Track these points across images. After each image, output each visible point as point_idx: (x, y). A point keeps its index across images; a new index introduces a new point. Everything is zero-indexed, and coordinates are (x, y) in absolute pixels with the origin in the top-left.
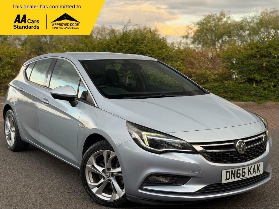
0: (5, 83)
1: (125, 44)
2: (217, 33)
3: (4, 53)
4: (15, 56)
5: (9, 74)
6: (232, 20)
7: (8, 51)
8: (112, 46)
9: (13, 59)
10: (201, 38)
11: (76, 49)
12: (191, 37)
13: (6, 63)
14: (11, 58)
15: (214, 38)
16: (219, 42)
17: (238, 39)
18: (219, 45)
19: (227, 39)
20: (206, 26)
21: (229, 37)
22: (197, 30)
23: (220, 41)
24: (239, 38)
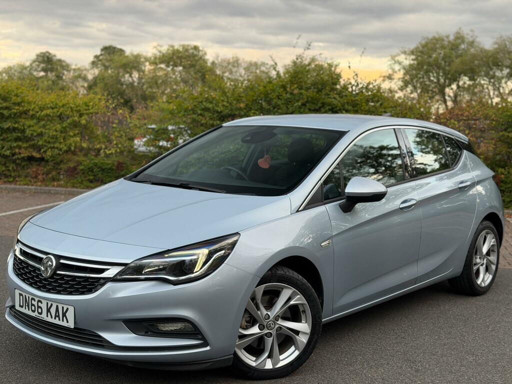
0: (67, 162)
1: (300, 91)
2: (449, 71)
3: (68, 106)
4: (87, 112)
5: (75, 145)
6: (477, 48)
7: (75, 101)
8: (273, 94)
9: (83, 118)
10: (417, 81)
11: (204, 100)
12: (399, 79)
13: (70, 124)
14: (81, 115)
15: (442, 81)
16: (452, 89)
17: (488, 83)
18: (452, 95)
19: (468, 83)
20: (428, 58)
21: (470, 79)
22: (411, 65)
23: (454, 86)
24: (490, 82)
